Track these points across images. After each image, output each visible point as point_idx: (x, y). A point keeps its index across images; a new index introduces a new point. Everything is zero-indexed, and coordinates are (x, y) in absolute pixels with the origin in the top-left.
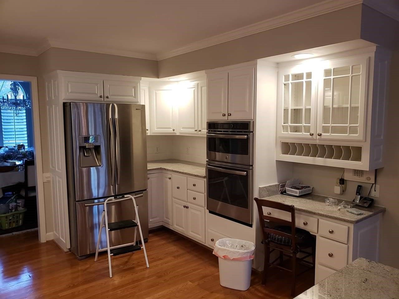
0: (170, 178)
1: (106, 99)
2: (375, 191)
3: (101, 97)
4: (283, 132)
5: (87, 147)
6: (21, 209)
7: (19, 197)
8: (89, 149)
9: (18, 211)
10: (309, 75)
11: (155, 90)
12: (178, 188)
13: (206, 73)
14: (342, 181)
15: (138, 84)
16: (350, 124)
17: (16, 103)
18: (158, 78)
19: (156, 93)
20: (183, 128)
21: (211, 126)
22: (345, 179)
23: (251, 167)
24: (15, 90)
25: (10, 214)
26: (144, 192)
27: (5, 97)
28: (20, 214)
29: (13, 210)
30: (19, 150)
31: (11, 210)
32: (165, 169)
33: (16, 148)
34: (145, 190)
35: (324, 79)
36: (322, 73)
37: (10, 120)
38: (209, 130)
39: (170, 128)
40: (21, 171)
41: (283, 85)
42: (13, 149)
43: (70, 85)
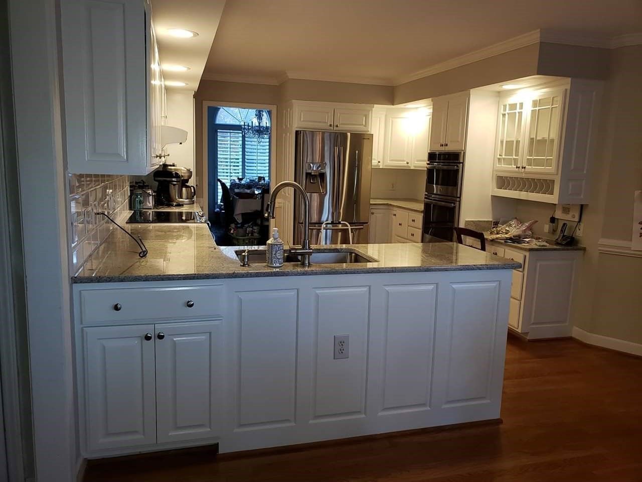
0: (395, 215)
1: (335, 128)
2: (579, 230)
3: (331, 126)
4: (498, 166)
5: (312, 174)
6: (256, 235)
7: (256, 225)
8: (315, 176)
9: (253, 236)
10: (521, 104)
11: (392, 118)
12: (400, 224)
13: (432, 101)
14: (553, 220)
15: (370, 112)
16: (547, 157)
17: (260, 131)
18: (393, 105)
19: (392, 121)
20: (418, 161)
21: (432, 156)
22: (556, 217)
23: (458, 199)
24: (259, 117)
25: (247, 237)
26: (364, 225)
27: (250, 124)
28: (255, 239)
29: (250, 235)
30: (259, 181)
31: (248, 234)
32: (391, 205)
33: (257, 180)
34: (367, 223)
35: (532, 111)
36: (531, 103)
37: (254, 153)
38: (431, 161)
39: (404, 161)
40: (259, 200)
41: (502, 116)
42: (254, 180)
43: (302, 113)
